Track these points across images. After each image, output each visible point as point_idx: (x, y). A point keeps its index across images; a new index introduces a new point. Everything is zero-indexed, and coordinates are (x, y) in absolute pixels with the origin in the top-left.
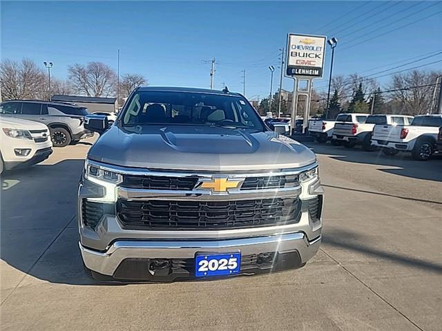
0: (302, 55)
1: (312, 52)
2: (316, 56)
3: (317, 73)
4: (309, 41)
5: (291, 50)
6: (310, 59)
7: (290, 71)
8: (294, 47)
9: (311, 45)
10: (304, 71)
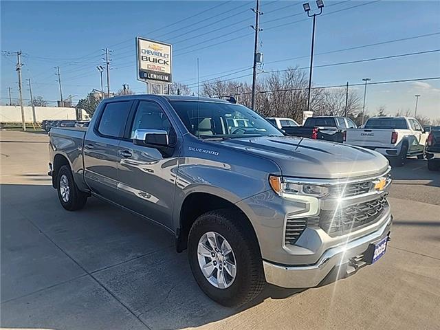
0: (152, 60)
1: (161, 58)
2: (165, 63)
3: (167, 79)
4: (157, 47)
5: (142, 55)
6: (160, 65)
7: (142, 74)
8: (144, 51)
9: (159, 51)
10: (155, 76)
